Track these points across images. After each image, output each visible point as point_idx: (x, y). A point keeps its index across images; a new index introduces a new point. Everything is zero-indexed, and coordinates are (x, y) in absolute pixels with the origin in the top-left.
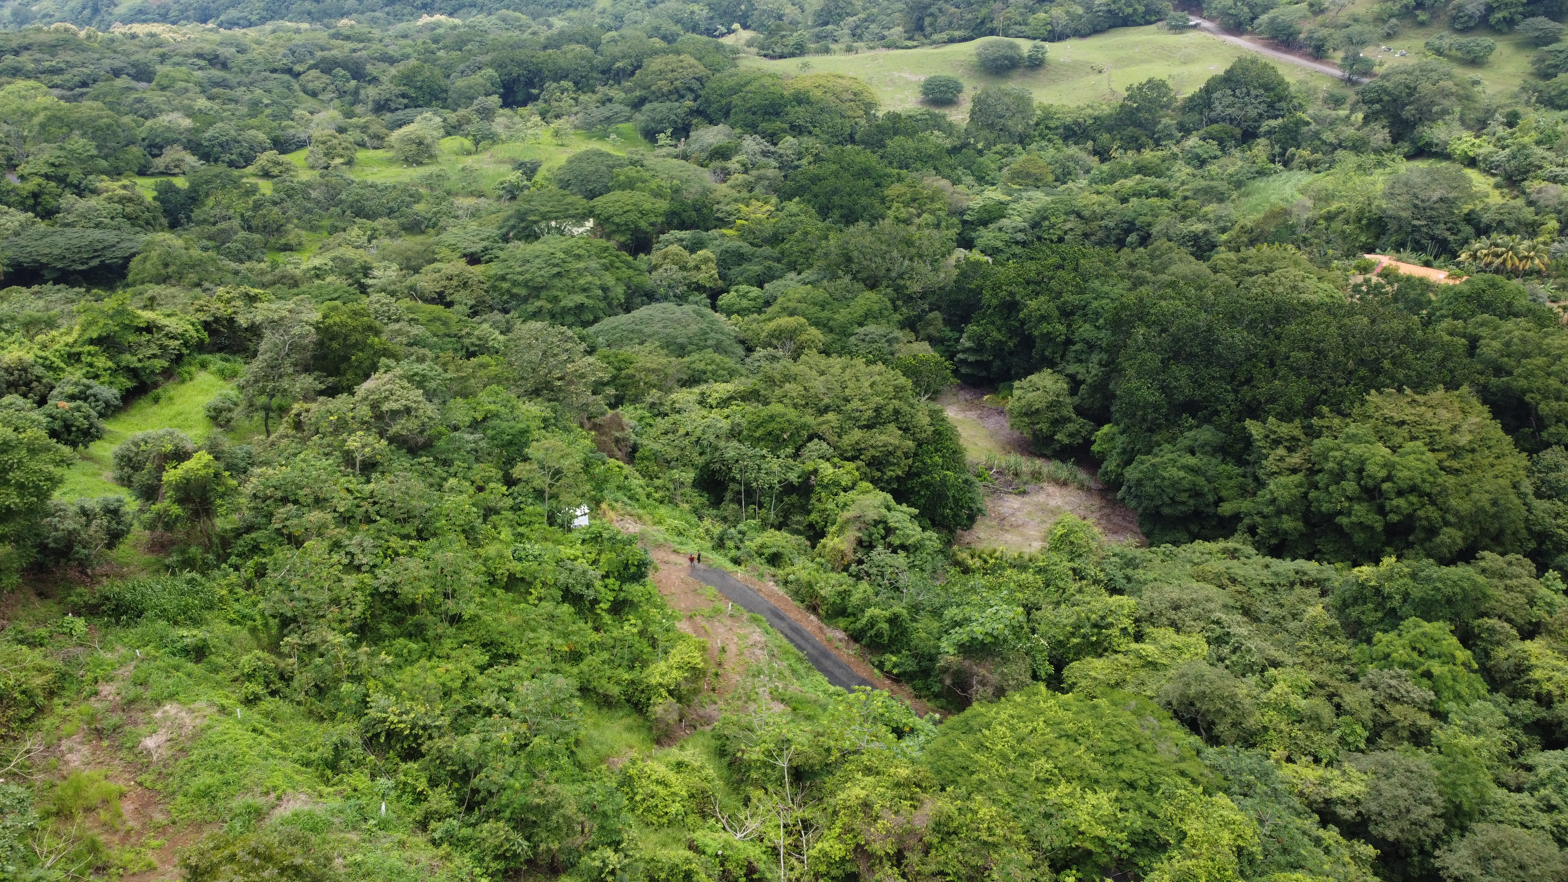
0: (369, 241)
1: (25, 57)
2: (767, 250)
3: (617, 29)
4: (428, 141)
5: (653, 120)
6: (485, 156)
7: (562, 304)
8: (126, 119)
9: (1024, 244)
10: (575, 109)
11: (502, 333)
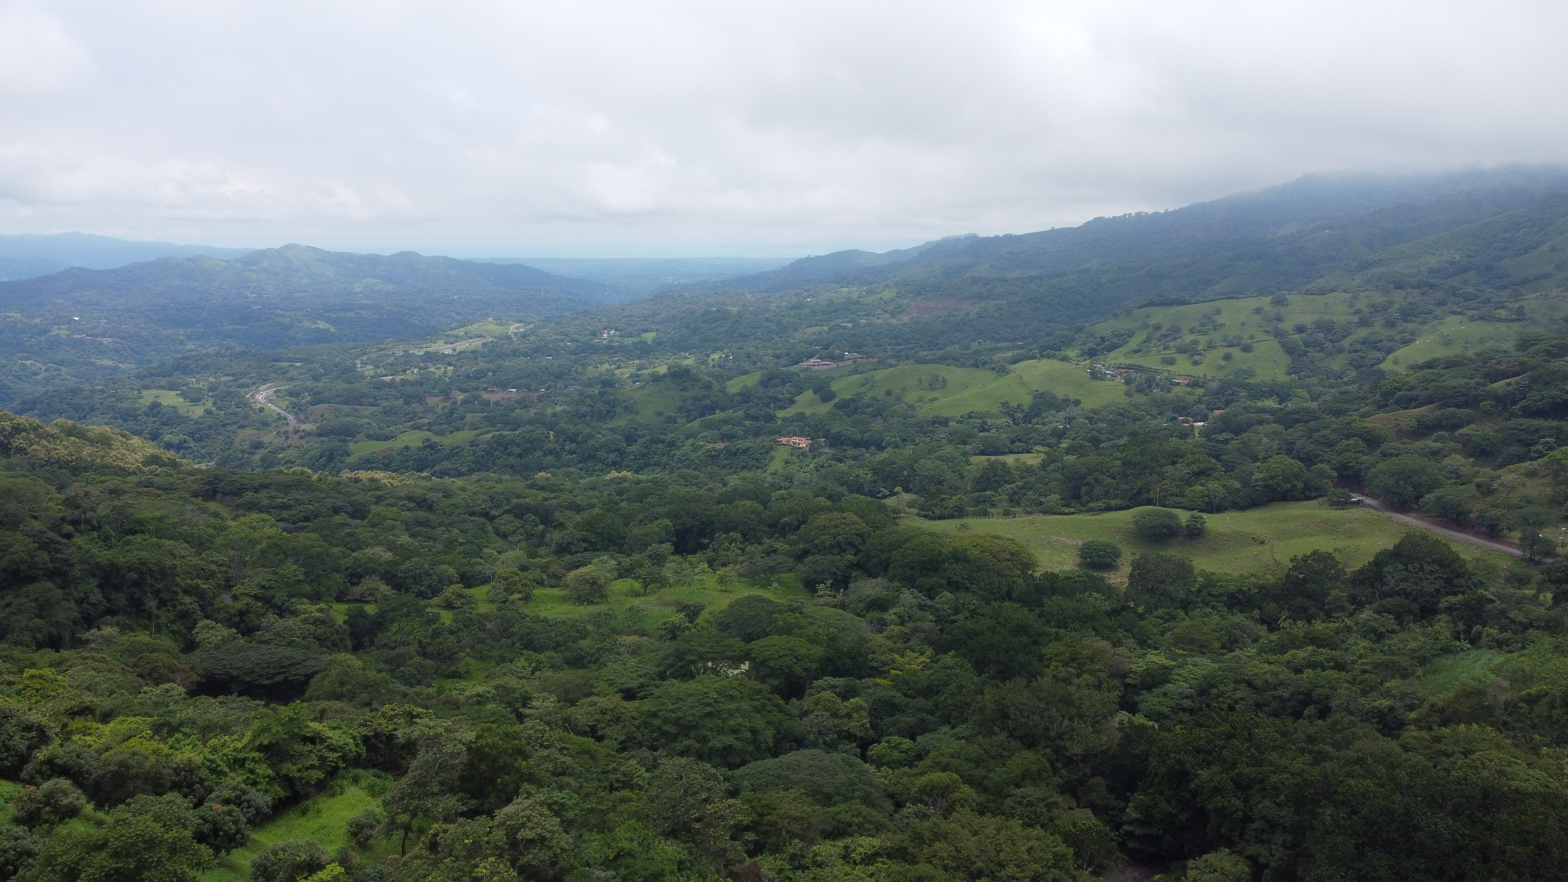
0: (533, 673)
1: (263, 494)
2: (920, 701)
3: (786, 489)
4: (602, 581)
5: (815, 571)
6: (652, 598)
7: (710, 744)
8: (335, 550)
9: (1192, 711)
10: (741, 559)
11: (647, 770)
